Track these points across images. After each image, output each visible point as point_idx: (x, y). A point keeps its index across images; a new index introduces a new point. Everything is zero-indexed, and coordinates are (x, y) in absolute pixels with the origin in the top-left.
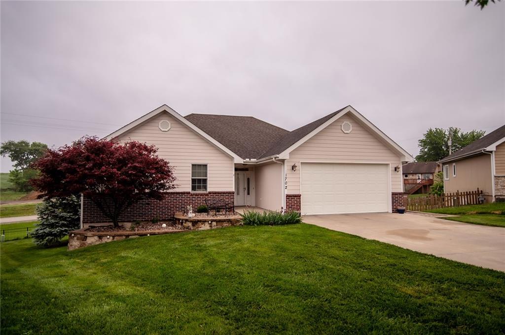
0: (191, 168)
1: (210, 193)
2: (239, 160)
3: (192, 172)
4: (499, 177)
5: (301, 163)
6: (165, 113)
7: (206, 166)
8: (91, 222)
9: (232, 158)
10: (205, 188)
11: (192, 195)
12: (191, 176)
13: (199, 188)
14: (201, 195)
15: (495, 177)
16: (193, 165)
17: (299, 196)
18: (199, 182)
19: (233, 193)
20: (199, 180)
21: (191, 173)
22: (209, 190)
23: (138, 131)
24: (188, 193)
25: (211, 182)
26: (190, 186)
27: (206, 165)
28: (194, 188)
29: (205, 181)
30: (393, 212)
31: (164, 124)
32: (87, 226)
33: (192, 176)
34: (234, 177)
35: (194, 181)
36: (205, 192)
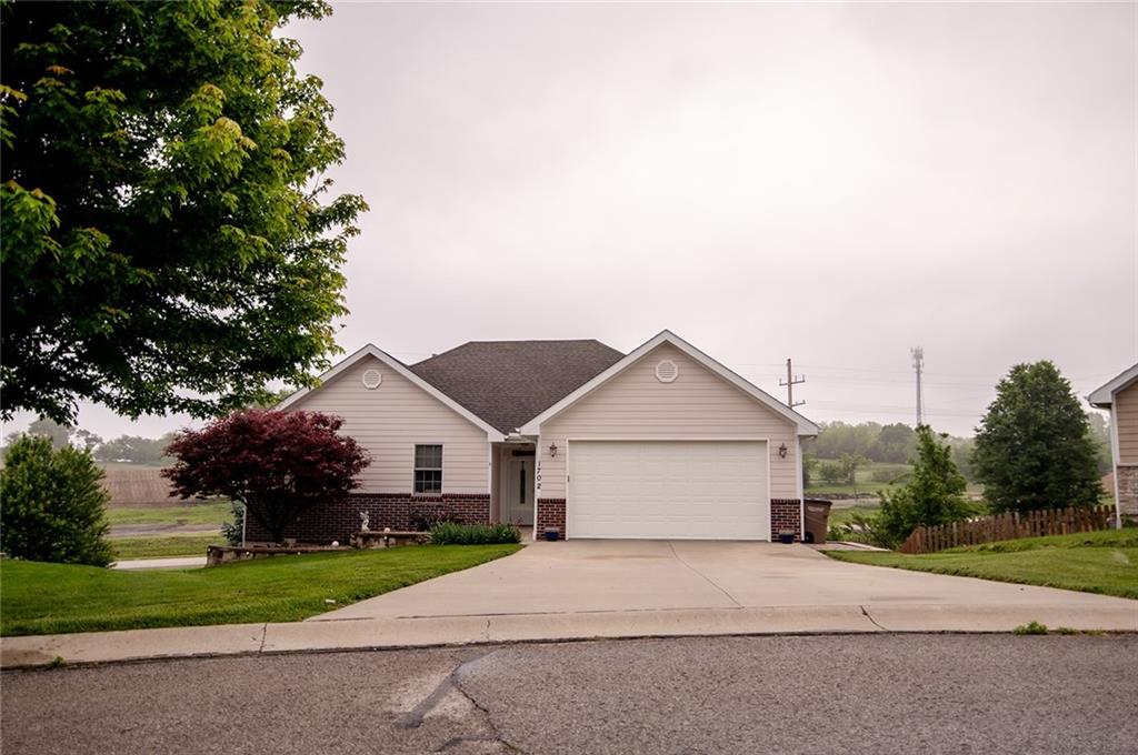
0: (413, 452)
1: (445, 496)
2: (497, 436)
3: (417, 459)
4: (1129, 468)
5: (570, 441)
6: (370, 357)
7: (439, 447)
8: (256, 541)
9: (486, 434)
10: (438, 487)
11: (414, 499)
12: (413, 464)
13: (429, 487)
14: (431, 499)
15: (1119, 467)
16: (419, 447)
17: (563, 502)
18: (428, 477)
19: (488, 497)
20: (429, 474)
21: (413, 458)
22: (444, 491)
23: (330, 390)
24: (408, 496)
25: (448, 477)
26: (412, 483)
27: (441, 446)
28: (418, 488)
29: (438, 475)
30: (773, 541)
31: (370, 378)
32: (251, 546)
33: (417, 466)
34: (490, 467)
35: (418, 474)
36: (438, 495)
